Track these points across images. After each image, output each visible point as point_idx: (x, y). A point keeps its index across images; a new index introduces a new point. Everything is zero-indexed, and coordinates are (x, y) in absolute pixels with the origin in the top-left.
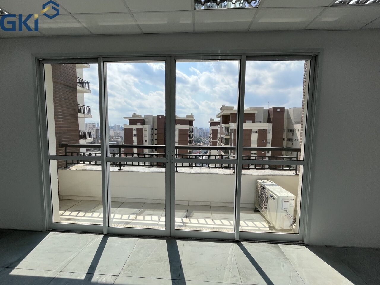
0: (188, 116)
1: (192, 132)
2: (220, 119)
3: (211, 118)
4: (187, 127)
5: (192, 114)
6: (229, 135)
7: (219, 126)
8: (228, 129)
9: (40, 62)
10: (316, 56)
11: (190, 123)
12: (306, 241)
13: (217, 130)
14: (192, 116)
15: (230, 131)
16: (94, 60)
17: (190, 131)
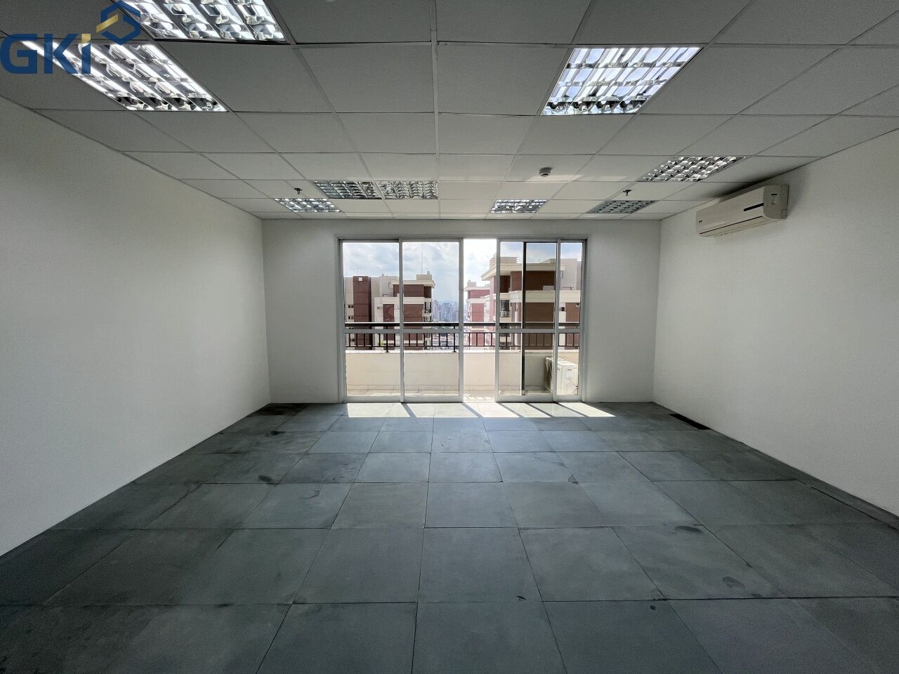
0: (419, 277)
1: (430, 311)
2: (488, 282)
3: (469, 281)
4: (420, 300)
5: (428, 272)
6: (507, 316)
7: (487, 297)
8: (506, 305)
9: (340, 241)
10: (586, 240)
11: (426, 291)
12: (583, 400)
13: (482, 306)
14: (429, 277)
15: (510, 308)
16: (396, 240)
17: (425, 309)
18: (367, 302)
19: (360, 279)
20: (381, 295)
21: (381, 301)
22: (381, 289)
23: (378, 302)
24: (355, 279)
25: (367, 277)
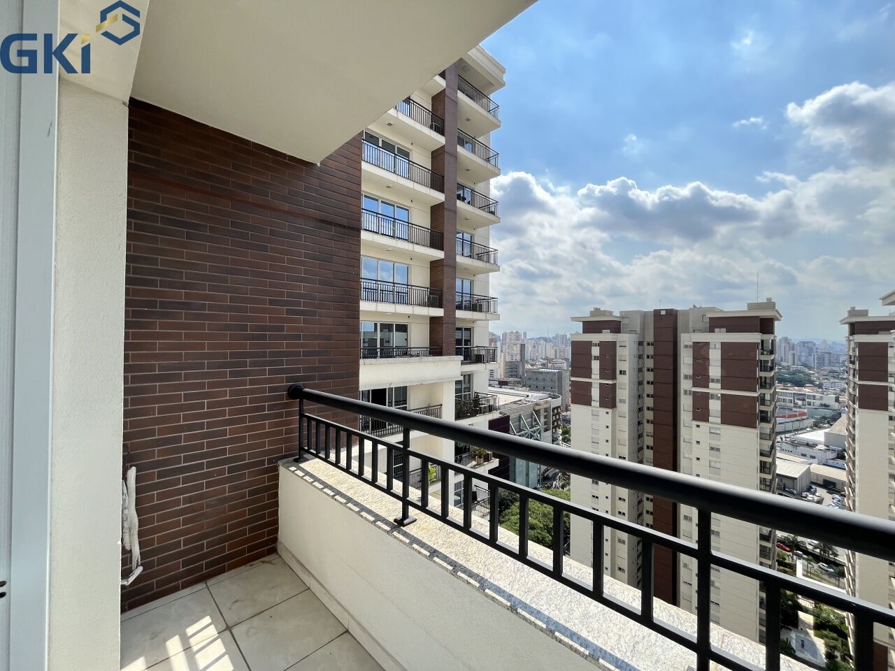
0: (752, 306)
1: (772, 352)
3: (854, 309)
4: (755, 337)
5: (769, 299)
11: (766, 325)
14: (770, 304)
17: (762, 349)
18: (672, 339)
19: (663, 313)
20: (691, 330)
21: (691, 339)
22: (690, 323)
23: (686, 339)
24: (657, 313)
25: (672, 310)
